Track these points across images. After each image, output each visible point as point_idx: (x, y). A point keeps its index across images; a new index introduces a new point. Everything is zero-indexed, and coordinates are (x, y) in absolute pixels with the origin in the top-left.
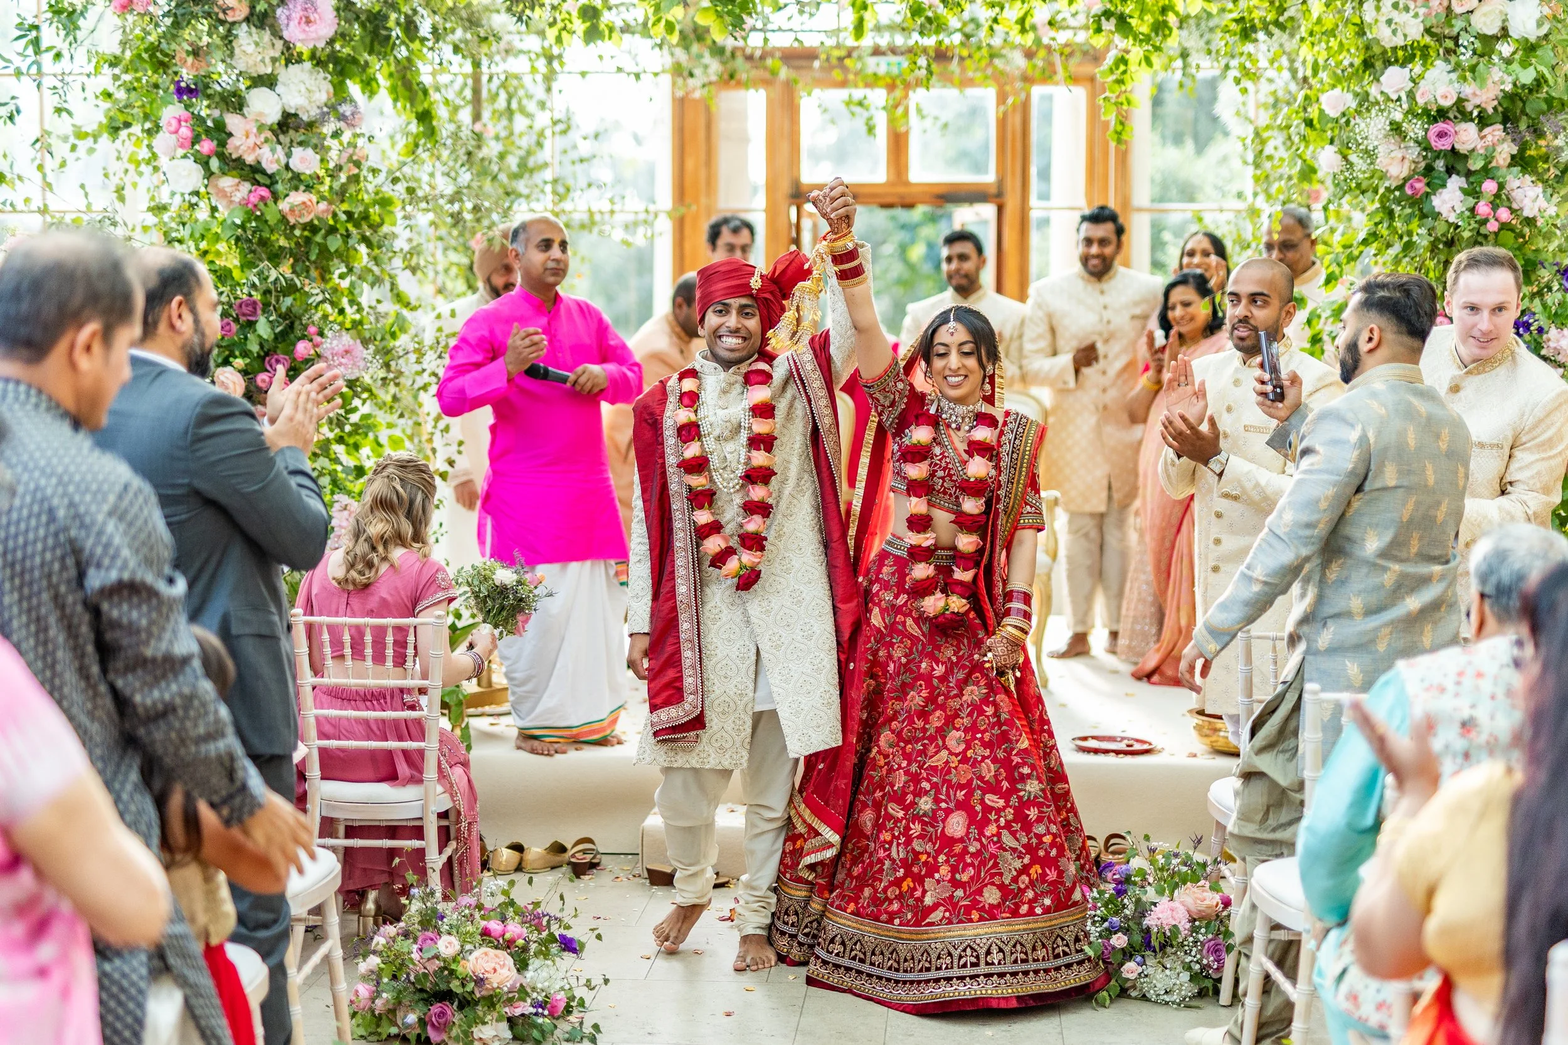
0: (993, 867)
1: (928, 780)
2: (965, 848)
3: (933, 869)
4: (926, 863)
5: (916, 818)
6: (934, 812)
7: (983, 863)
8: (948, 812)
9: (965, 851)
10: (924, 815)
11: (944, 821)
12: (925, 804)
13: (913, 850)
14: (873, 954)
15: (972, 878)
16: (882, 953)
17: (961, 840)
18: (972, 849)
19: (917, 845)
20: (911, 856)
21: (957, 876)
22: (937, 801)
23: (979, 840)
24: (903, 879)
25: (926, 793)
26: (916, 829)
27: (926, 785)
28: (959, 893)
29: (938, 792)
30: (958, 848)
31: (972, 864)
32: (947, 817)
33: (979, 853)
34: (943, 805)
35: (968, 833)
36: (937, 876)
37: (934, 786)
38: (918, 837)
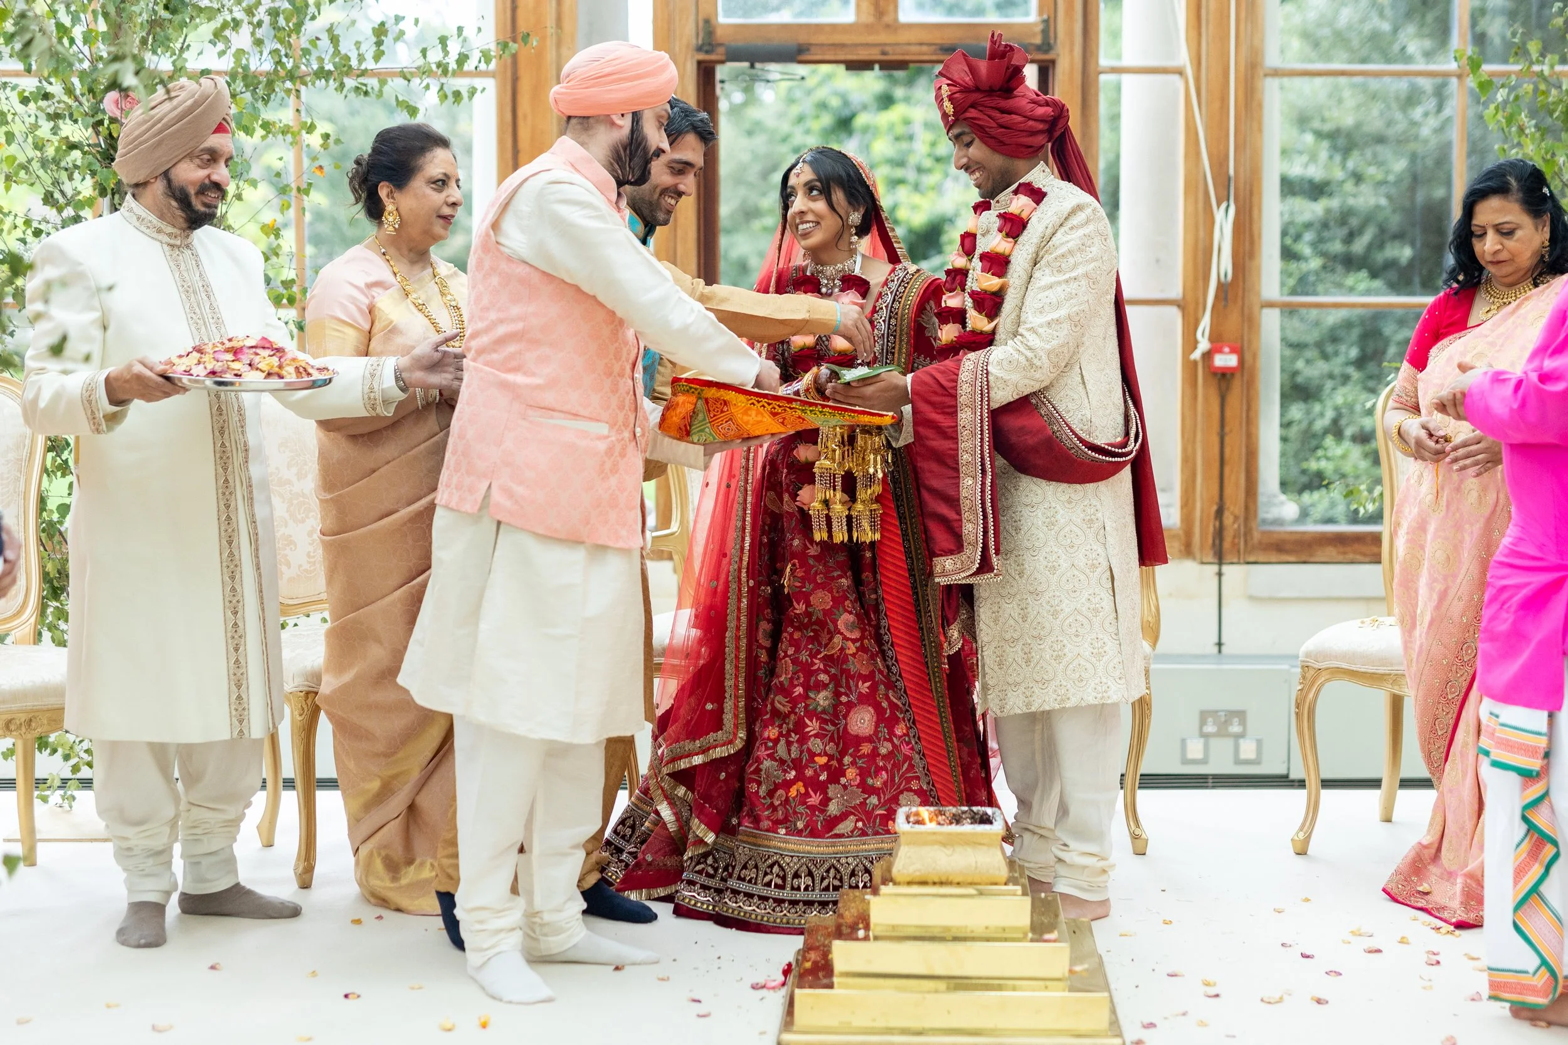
0: (907, 770)
1: (826, 672)
2: (875, 749)
3: (836, 774)
4: (824, 767)
5: (811, 714)
6: (835, 707)
7: (897, 766)
8: (850, 706)
9: (875, 751)
10: (824, 712)
11: (845, 717)
12: (823, 699)
13: (809, 750)
14: (745, 867)
15: (885, 783)
16: (756, 867)
17: (869, 739)
18: (883, 751)
19: (816, 745)
20: (805, 757)
21: (870, 781)
22: (837, 694)
23: (890, 740)
24: (791, 783)
25: (825, 686)
26: (812, 726)
27: (823, 677)
28: (874, 800)
29: (838, 685)
30: (866, 749)
31: (884, 768)
32: (848, 712)
33: (891, 754)
34: (844, 699)
35: (876, 732)
36: (843, 780)
37: (833, 678)
38: (816, 736)
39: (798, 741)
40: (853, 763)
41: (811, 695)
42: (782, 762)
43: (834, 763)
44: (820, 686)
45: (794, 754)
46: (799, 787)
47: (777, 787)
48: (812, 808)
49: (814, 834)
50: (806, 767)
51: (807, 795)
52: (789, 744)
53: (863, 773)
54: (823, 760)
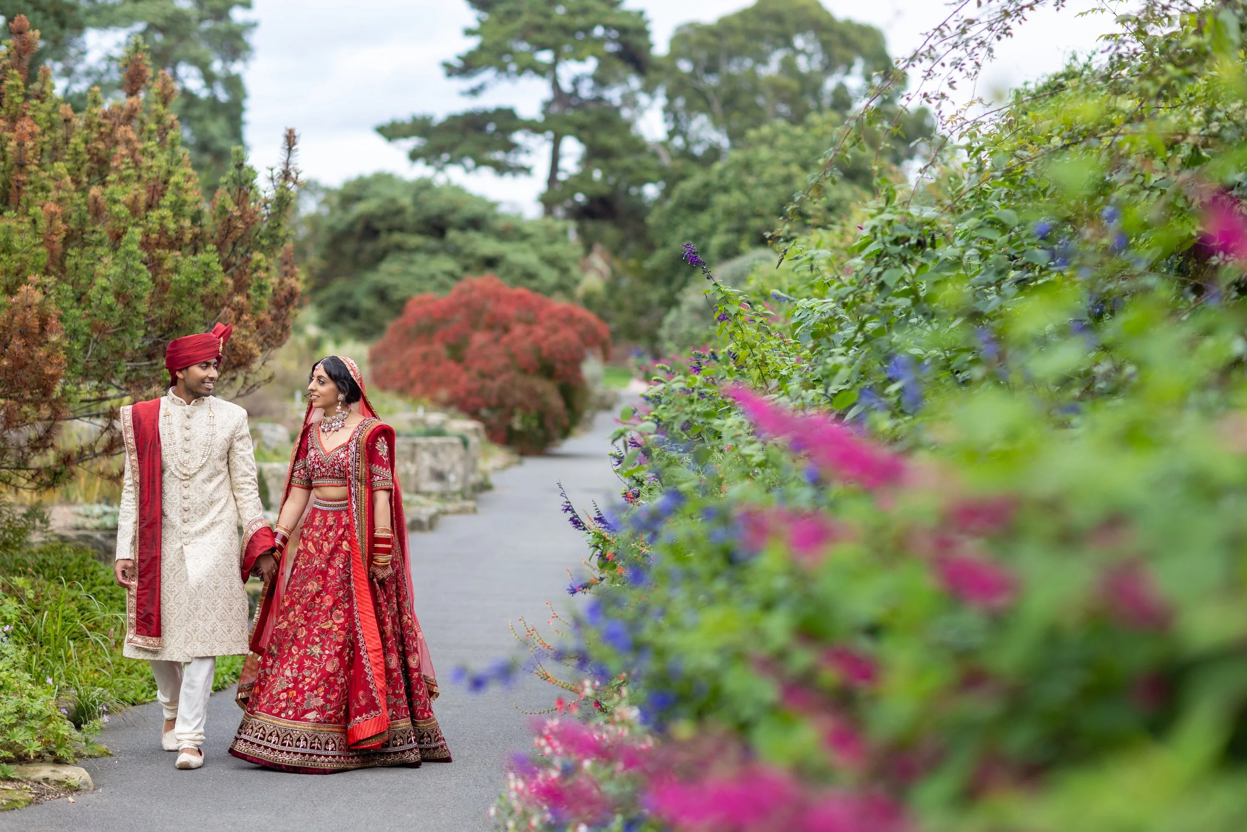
39: (298, 668)
40: (323, 685)
41: (309, 646)
42: (287, 677)
43: (314, 682)
44: (314, 643)
45: (295, 675)
46: (295, 692)
47: (284, 691)
48: (297, 704)
49: (296, 718)
50: (300, 682)
51: (296, 698)
52: (292, 669)
53: (326, 692)
54: (308, 680)
